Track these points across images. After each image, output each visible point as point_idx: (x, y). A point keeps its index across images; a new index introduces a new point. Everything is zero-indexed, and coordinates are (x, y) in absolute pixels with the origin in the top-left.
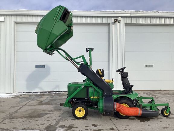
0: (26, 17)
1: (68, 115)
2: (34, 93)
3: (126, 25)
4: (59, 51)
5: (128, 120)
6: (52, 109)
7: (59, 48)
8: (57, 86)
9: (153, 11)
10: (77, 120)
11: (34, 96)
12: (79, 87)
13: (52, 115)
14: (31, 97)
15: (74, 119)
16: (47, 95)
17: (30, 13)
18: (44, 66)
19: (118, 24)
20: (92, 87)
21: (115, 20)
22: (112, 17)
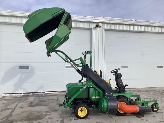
0: (10, 18)
1: (67, 115)
2: (17, 94)
3: (106, 30)
4: (59, 53)
5: (126, 116)
6: (48, 110)
7: (55, 50)
8: (42, 87)
9: (129, 19)
10: (79, 120)
11: (18, 97)
12: (81, 88)
13: (51, 116)
14: (16, 98)
15: (76, 119)
16: (32, 96)
17: (14, 14)
18: (27, 67)
19: (99, 29)
20: (93, 87)
21: (96, 25)
22: (94, 22)
